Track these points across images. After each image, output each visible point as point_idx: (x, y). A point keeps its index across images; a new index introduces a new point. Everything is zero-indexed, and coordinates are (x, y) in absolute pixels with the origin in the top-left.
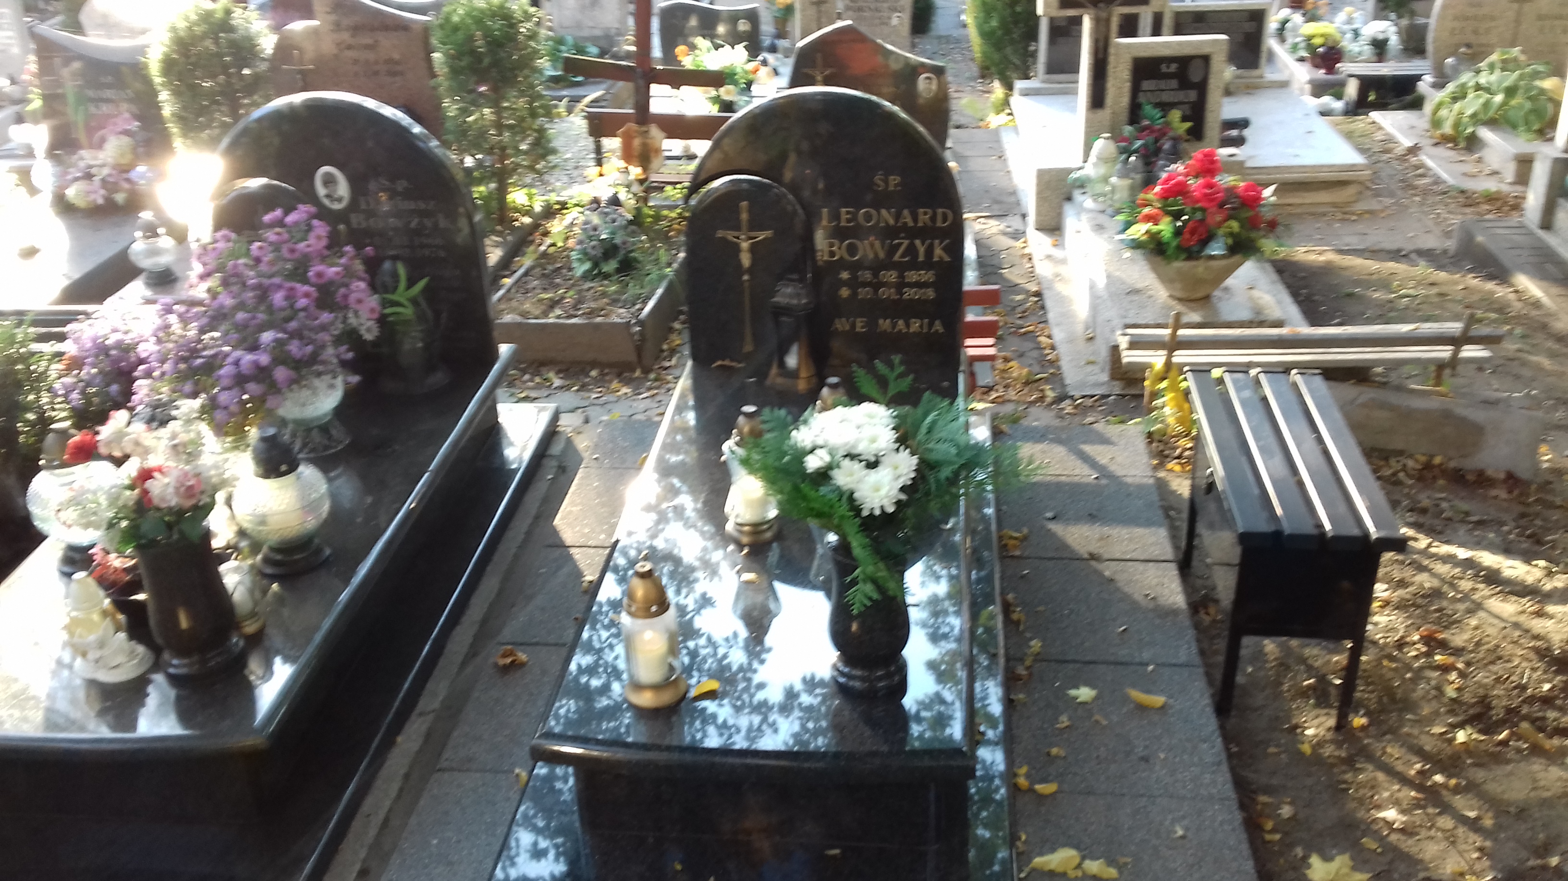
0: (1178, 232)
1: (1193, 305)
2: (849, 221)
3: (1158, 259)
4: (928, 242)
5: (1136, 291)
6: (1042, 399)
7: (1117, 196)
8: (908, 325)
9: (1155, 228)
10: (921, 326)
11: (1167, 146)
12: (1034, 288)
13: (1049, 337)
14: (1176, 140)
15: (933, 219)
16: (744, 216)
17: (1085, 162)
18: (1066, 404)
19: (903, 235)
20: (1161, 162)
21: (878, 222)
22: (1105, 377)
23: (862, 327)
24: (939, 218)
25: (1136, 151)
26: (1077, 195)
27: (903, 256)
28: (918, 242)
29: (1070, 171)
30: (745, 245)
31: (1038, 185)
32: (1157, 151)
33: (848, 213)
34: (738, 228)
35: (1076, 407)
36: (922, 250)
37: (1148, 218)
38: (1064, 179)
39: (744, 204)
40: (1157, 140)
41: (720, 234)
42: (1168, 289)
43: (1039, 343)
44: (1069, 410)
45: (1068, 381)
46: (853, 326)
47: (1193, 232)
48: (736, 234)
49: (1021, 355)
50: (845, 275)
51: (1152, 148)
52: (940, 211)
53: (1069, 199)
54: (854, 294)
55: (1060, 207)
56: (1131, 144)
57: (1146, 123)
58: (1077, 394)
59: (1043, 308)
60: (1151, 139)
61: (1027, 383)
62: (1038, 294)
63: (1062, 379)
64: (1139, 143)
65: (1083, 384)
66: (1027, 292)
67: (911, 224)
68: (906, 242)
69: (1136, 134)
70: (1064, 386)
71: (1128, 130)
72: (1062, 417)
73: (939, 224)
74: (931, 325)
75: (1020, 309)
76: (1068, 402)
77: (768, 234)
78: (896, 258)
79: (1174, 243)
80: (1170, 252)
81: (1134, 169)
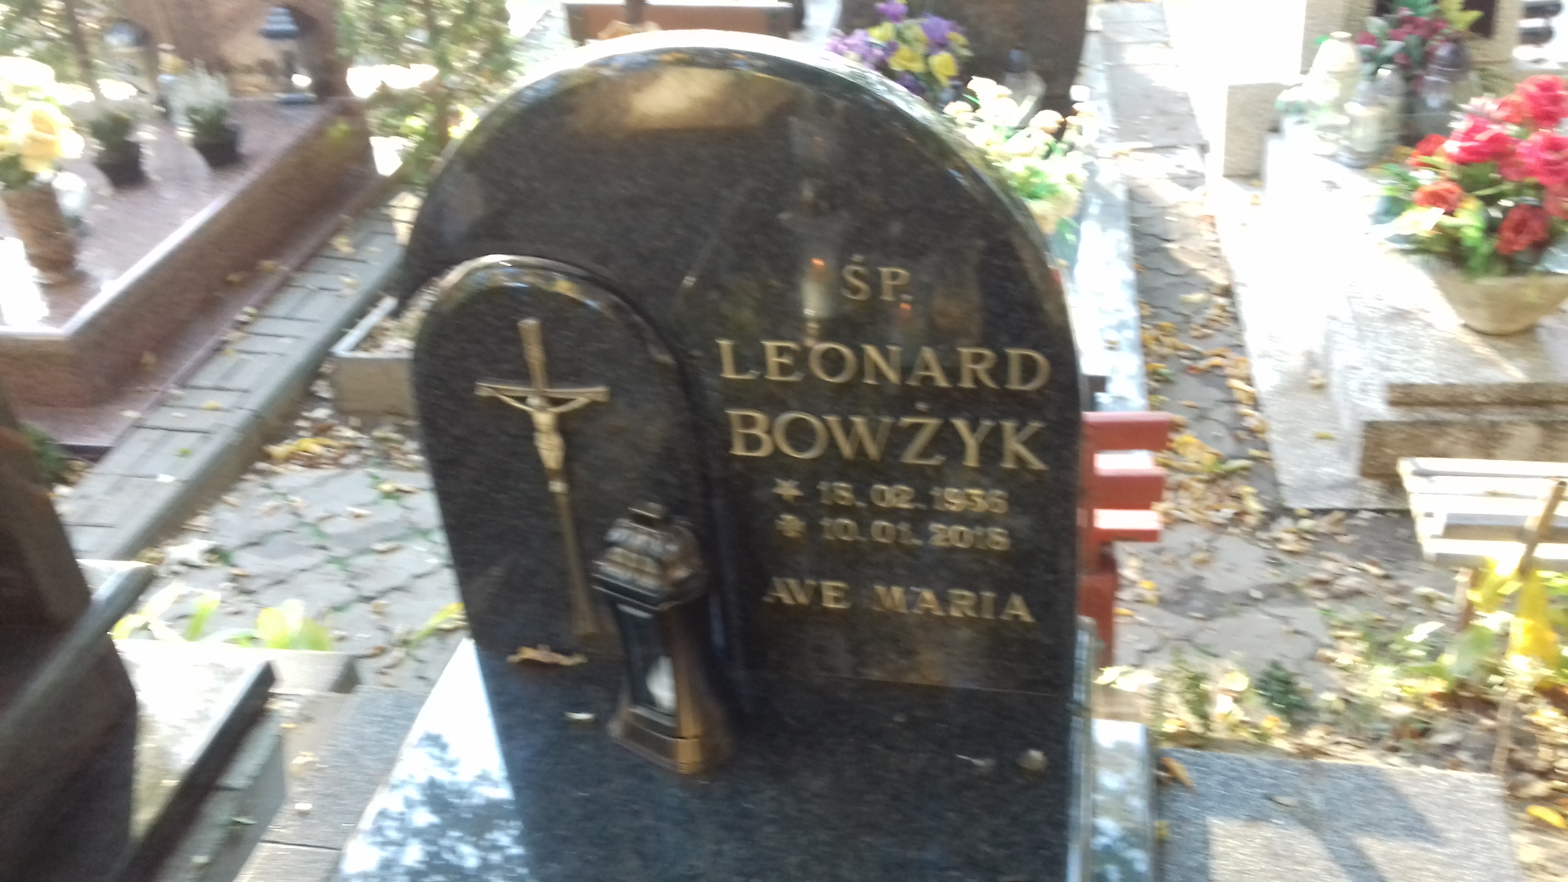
0: (1492, 228)
1: (1501, 343)
2: (784, 369)
3: (1454, 273)
4: (987, 424)
5: (1401, 315)
6: (1238, 518)
7: (1359, 133)
8: (944, 600)
9: (1448, 221)
10: (978, 606)
11: (1443, 51)
12: (1219, 278)
13: (1248, 380)
14: (1456, 40)
15: (999, 370)
16: (535, 354)
17: (1304, 72)
18: (1283, 528)
19: (921, 406)
20: (1432, 78)
21: (860, 372)
22: (1348, 470)
23: (837, 600)
24: (1015, 370)
25: (1389, 60)
26: (1288, 123)
27: (925, 453)
28: (960, 424)
29: (1277, 89)
30: (544, 419)
31: (1229, 109)
32: (1426, 58)
33: (781, 351)
34: (522, 375)
35: (1301, 534)
36: (971, 442)
37: (1435, 199)
38: (1271, 101)
39: (529, 324)
40: (1424, 42)
41: (485, 389)
42: (1460, 314)
43: (1230, 389)
44: (1290, 543)
45: (1284, 478)
46: (817, 593)
47: (1519, 228)
48: (520, 390)
49: (1202, 416)
50: (788, 489)
51: (1416, 54)
52: (1014, 353)
53: (1275, 130)
54: (813, 528)
55: (1262, 142)
56: (1380, 46)
57: (1406, 12)
58: (1299, 505)
59: (1235, 319)
60: (1413, 39)
61: (1213, 480)
62: (1227, 292)
63: (1272, 471)
64: (1392, 47)
65: (1310, 486)
66: (1207, 286)
67: (942, 382)
68: (932, 423)
69: (1389, 31)
70: (1276, 484)
71: (1376, 24)
72: (1276, 563)
73: (1015, 385)
74: (1000, 604)
75: (1198, 320)
76: (1286, 522)
77: (597, 392)
78: (910, 457)
79: (1485, 248)
80: (1475, 262)
81: (1388, 90)
